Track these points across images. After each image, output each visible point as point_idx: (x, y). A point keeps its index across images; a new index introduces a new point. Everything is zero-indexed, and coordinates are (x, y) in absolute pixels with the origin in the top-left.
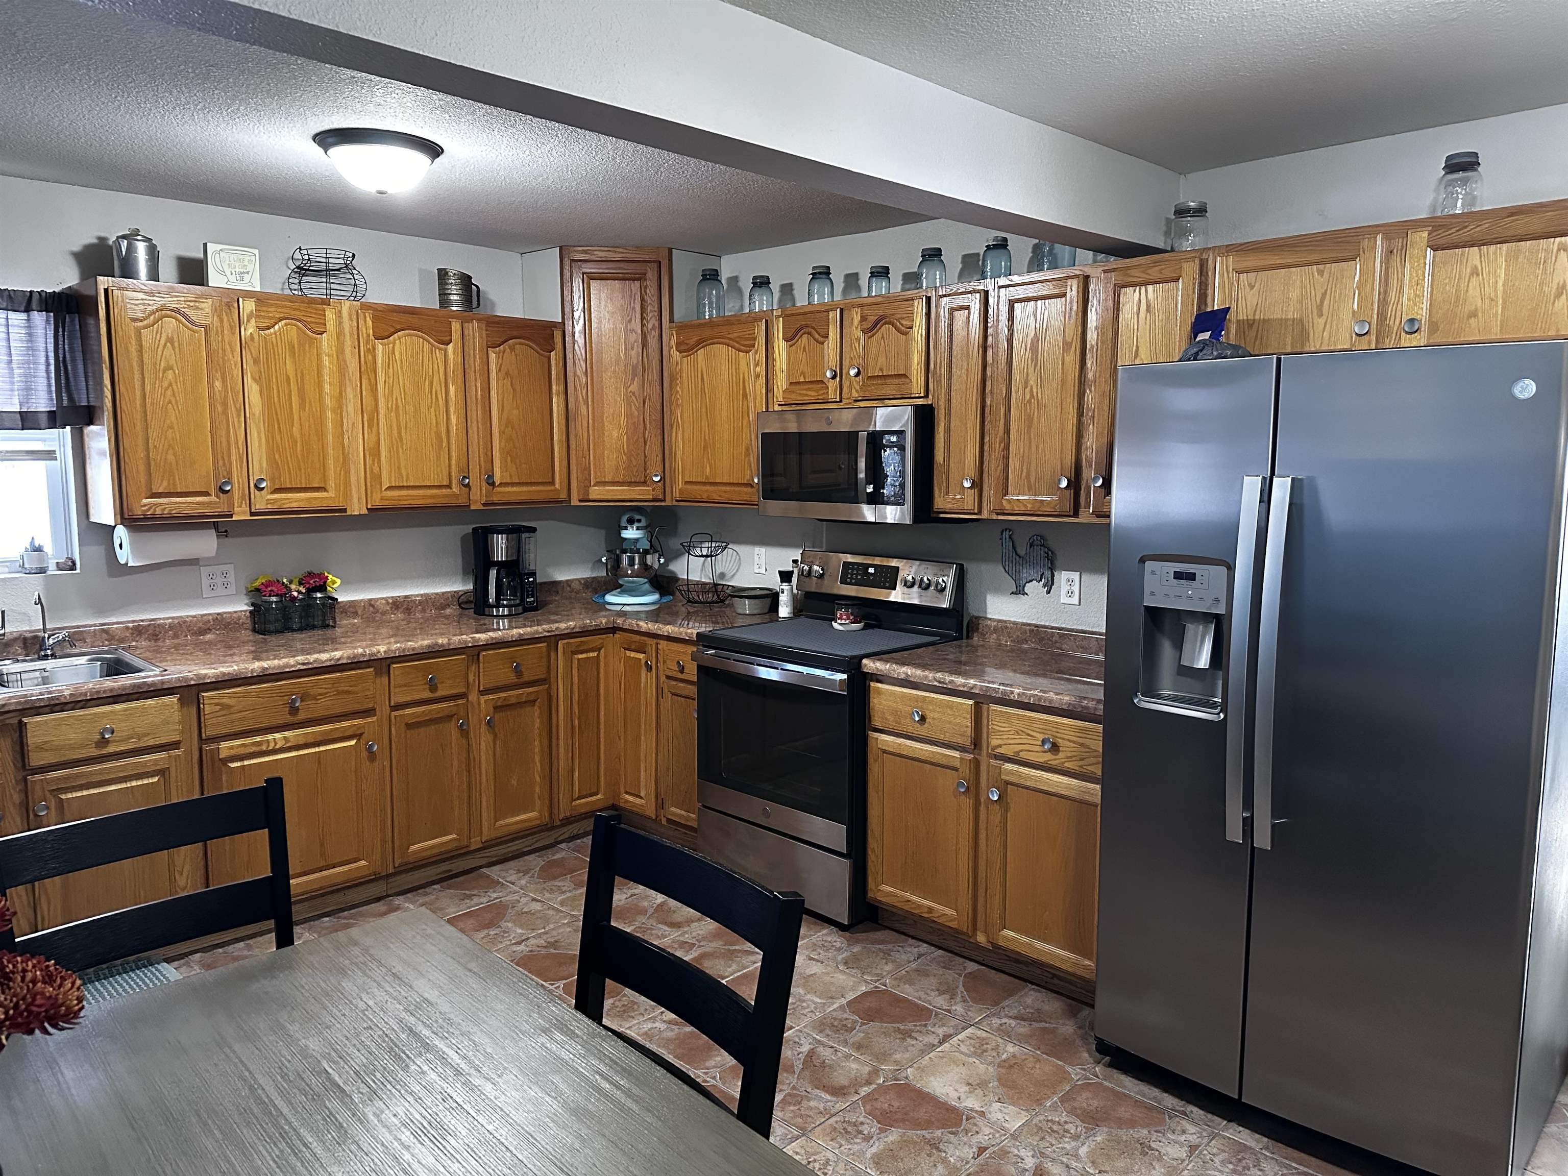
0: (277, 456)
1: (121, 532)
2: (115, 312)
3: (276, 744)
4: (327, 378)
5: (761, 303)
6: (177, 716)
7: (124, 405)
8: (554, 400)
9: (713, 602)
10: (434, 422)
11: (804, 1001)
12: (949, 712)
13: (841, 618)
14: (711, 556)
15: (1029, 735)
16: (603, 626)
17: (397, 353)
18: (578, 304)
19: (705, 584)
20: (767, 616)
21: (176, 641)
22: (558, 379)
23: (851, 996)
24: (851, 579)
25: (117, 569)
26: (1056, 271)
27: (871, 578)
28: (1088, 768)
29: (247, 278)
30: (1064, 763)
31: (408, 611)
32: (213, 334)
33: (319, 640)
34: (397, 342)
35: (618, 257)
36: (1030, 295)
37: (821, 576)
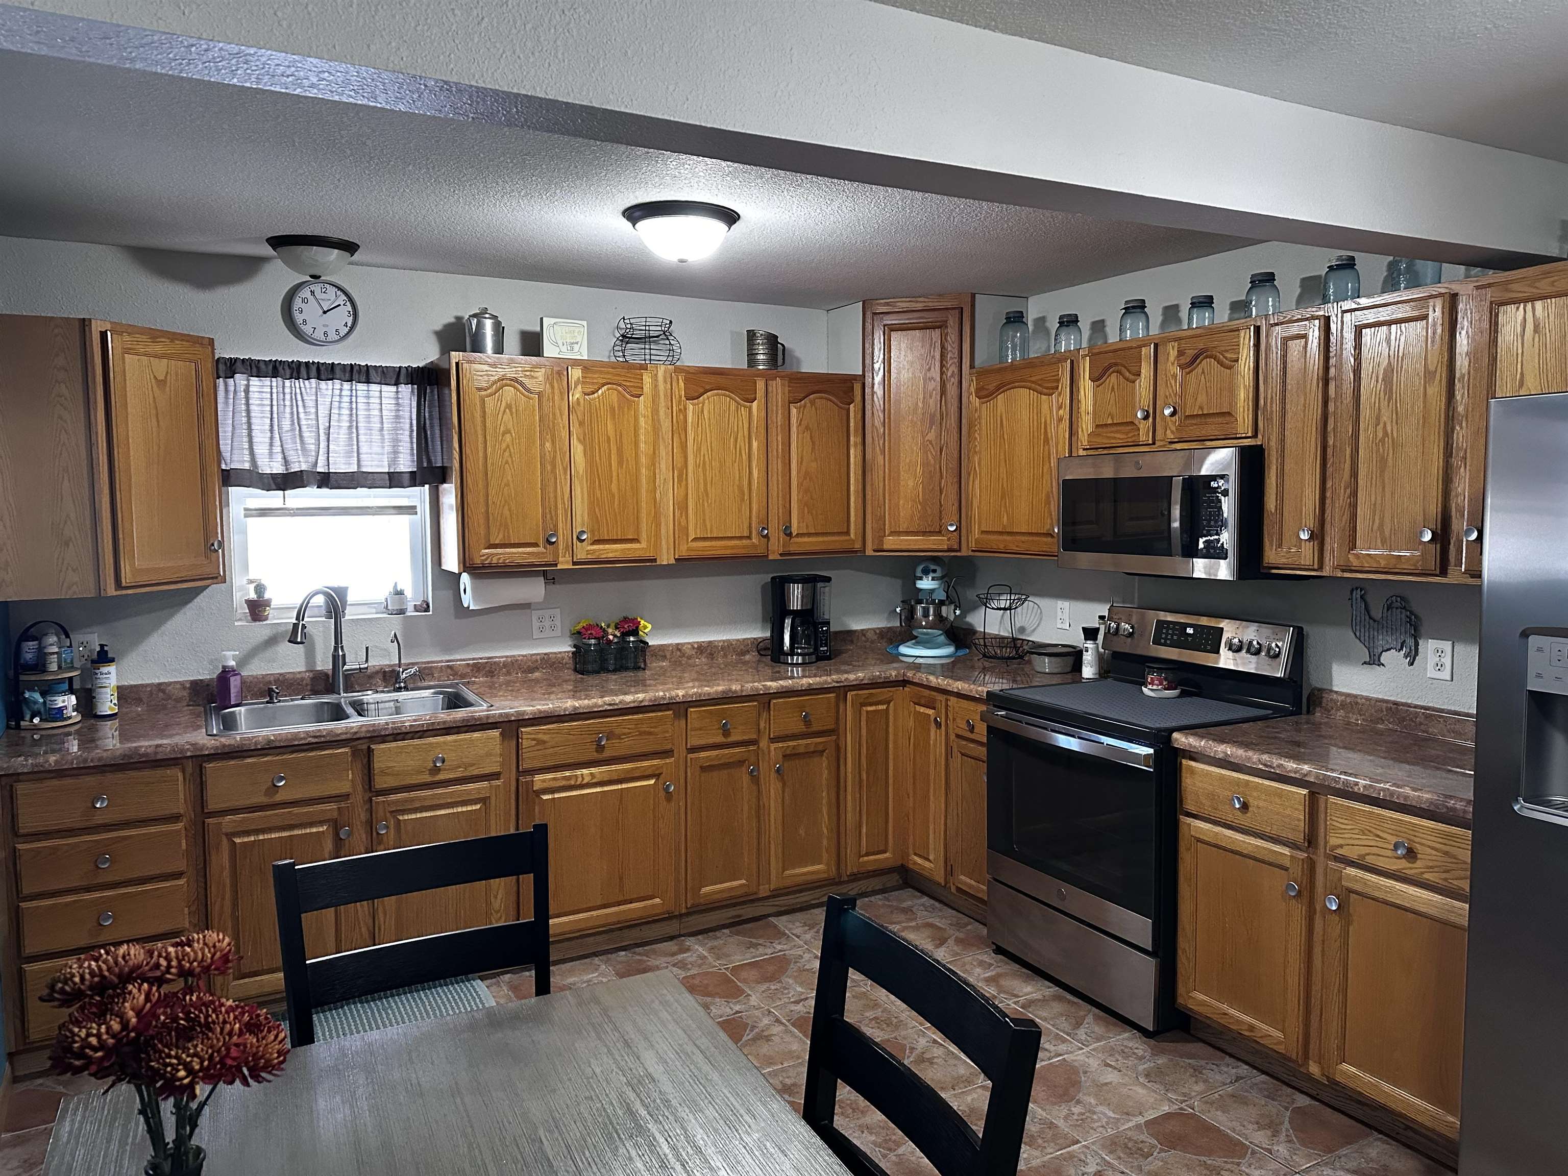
0: (597, 510)
1: (465, 578)
2: (464, 382)
3: (583, 779)
4: (642, 437)
5: (1067, 343)
6: (498, 750)
7: (469, 465)
8: (852, 451)
9: (1009, 658)
10: (738, 475)
11: (1094, 1113)
12: (1277, 800)
13: (1152, 683)
14: (1010, 609)
15: (1378, 836)
16: (893, 678)
17: (706, 412)
18: (879, 355)
19: (1003, 638)
20: (1069, 676)
21: (508, 678)
22: (856, 431)
23: (1151, 1115)
24: (1166, 639)
25: (462, 612)
26: (1415, 290)
27: (1190, 639)
28: (1455, 882)
29: (576, 347)
30: (1423, 873)
31: (711, 656)
32: (545, 399)
33: (627, 681)
34: (707, 401)
35: (919, 306)
36: (1382, 319)
37: (1131, 635)
